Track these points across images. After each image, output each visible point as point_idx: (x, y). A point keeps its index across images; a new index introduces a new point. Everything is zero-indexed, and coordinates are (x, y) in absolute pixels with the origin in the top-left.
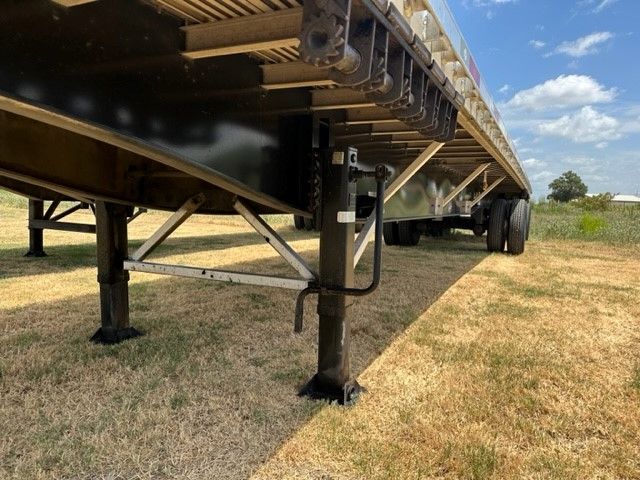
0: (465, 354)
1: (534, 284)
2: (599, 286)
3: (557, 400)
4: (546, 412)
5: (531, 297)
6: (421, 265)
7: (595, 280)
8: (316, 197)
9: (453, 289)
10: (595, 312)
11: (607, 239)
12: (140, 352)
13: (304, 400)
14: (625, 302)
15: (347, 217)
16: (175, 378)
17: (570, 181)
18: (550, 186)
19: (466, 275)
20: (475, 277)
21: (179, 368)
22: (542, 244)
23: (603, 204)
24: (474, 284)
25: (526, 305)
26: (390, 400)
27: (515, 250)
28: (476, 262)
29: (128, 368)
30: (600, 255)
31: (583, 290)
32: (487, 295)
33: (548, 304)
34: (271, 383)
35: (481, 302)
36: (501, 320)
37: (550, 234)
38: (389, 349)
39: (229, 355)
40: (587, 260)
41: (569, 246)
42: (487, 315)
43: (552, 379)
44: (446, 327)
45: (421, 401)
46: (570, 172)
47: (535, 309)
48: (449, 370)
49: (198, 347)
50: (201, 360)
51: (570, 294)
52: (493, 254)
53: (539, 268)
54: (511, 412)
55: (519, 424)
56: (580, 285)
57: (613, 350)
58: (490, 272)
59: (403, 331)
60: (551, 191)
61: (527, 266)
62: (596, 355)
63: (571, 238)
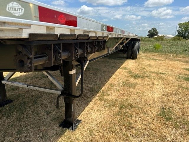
0: (113, 104)
1: (138, 73)
2: (156, 73)
3: (137, 122)
4: (133, 128)
5: (136, 78)
6: (106, 66)
7: (156, 70)
8: (61, 66)
9: (114, 76)
10: (153, 84)
11: (161, 52)
12: (10, 110)
13: (61, 128)
14: (162, 79)
15: (72, 72)
16: (20, 121)
17: (154, 31)
18: (148, 32)
19: (118, 70)
20: (121, 70)
21: (22, 116)
22: (143, 54)
23: (162, 38)
24: (120, 73)
25: (134, 82)
26: (88, 126)
27: (135, 58)
28: (122, 63)
29: (5, 118)
30: (159, 59)
31: (151, 74)
32: (123, 78)
33: (140, 81)
34: (51, 122)
35: (121, 81)
36: (126, 88)
37: (146, 51)
38: (91, 103)
39: (39, 110)
40: (155, 61)
41: (150, 55)
42: (122, 87)
43: (137, 113)
44: (109, 93)
45: (97, 125)
46: (154, 28)
47: (136, 83)
48: (108, 110)
49: (30, 107)
50: (30, 112)
51: (147, 77)
52: (128, 60)
53: (140, 65)
54: (123, 128)
55: (124, 134)
56: (151, 72)
57: (156, 100)
58: (126, 68)
59: (96, 95)
60: (148, 34)
61: (137, 64)
62: (151, 102)
63: (152, 51)
